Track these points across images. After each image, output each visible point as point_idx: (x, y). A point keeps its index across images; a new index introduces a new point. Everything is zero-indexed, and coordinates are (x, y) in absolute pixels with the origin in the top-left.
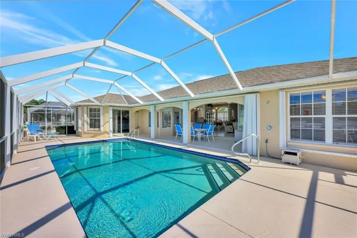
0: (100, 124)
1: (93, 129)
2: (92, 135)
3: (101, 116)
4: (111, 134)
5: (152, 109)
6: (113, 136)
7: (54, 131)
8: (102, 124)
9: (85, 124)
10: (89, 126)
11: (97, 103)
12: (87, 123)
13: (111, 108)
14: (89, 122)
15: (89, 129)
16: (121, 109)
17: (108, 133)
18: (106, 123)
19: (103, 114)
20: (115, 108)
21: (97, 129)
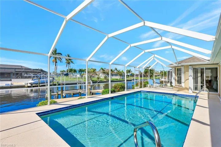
8: (182, 81)
13: (191, 67)
14: (177, 79)
17: (188, 89)
18: (186, 80)
19: (185, 73)
20: (195, 67)
21: (180, 85)
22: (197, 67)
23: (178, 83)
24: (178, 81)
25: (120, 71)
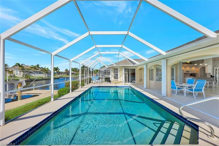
0: (118, 77)
1: (115, 80)
2: (115, 83)
3: (118, 72)
4: (124, 83)
5: (145, 67)
6: (125, 84)
7: (104, 80)
8: (119, 77)
9: (112, 77)
10: (114, 78)
11: (115, 65)
12: (113, 76)
13: (123, 68)
14: (114, 76)
15: (114, 79)
16: (130, 68)
17: (122, 83)
18: (121, 76)
19: (120, 72)
20: (126, 68)
21: (117, 80)
22: (128, 68)
23: (115, 78)
24: (115, 77)
25: (46, 68)
